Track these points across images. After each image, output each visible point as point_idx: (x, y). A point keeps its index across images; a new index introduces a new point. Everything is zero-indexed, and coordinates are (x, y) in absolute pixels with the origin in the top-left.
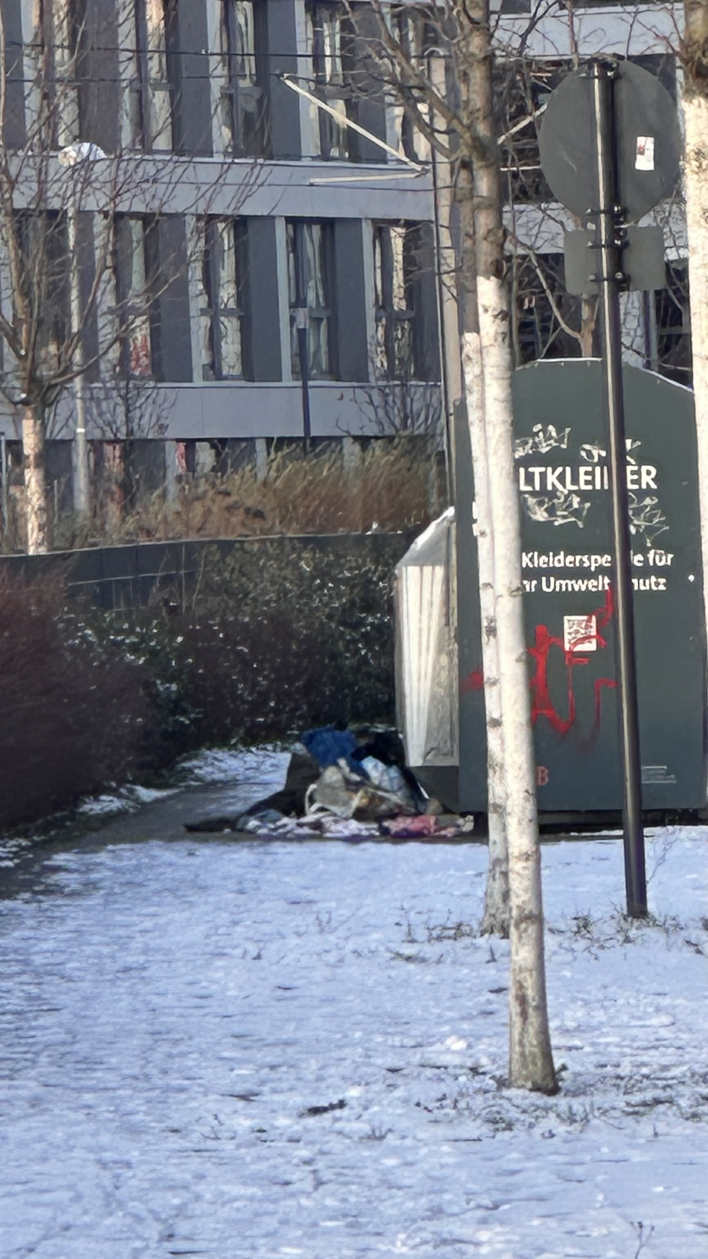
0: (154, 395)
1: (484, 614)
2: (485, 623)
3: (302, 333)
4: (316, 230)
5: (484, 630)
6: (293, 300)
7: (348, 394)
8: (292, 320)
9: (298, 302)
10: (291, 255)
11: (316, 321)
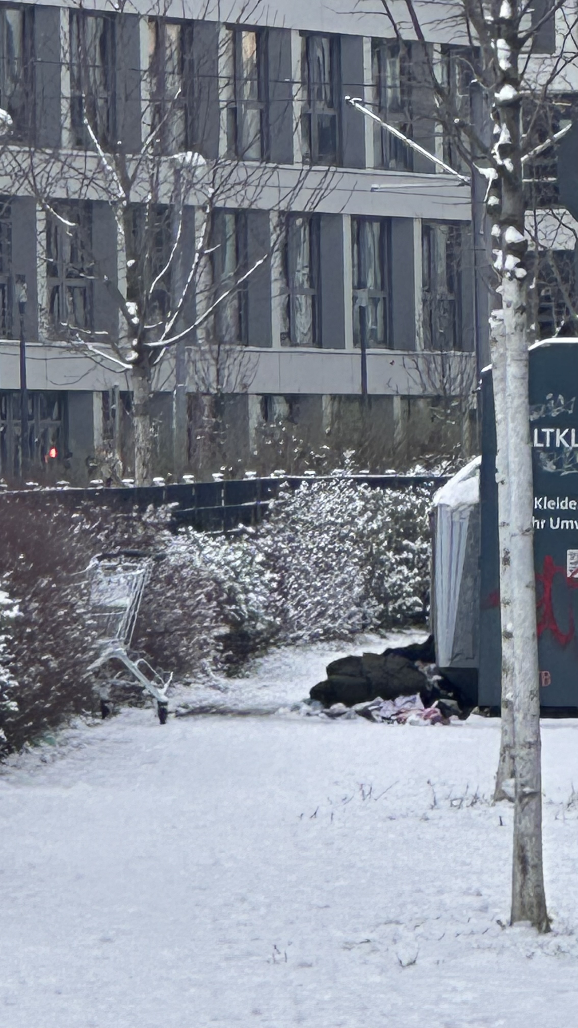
0: (240, 358)
1: (501, 548)
2: (502, 555)
3: (362, 310)
4: (376, 226)
5: (501, 560)
6: (356, 284)
7: (398, 361)
8: (355, 299)
9: (360, 285)
10: (355, 246)
11: (374, 301)
